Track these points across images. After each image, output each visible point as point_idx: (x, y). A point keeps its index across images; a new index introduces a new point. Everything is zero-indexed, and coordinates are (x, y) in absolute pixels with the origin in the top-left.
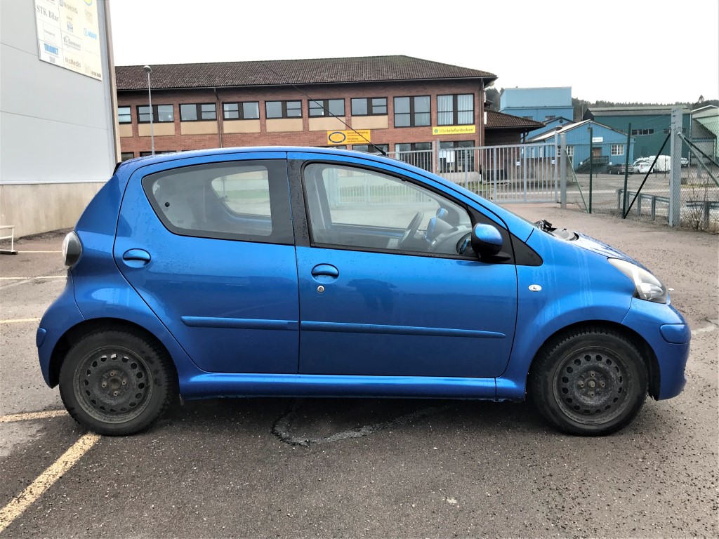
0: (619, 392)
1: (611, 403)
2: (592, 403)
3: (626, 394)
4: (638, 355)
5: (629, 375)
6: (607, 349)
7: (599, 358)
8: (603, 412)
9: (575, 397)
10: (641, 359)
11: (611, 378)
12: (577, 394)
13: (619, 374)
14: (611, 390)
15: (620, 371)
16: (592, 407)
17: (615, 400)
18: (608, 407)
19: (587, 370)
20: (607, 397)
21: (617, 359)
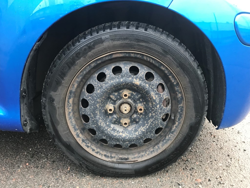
0: (164, 120)
1: (151, 135)
2: (124, 135)
3: (174, 122)
4: (195, 65)
5: (180, 95)
6: (147, 56)
7: (134, 71)
8: (141, 146)
9: (99, 128)
10: (199, 72)
11: (152, 100)
12: (102, 124)
13: (165, 95)
14: (152, 117)
15: (166, 90)
16: (124, 140)
17: (158, 130)
18: (148, 140)
19: (118, 88)
20: (147, 126)
21: (163, 71)
